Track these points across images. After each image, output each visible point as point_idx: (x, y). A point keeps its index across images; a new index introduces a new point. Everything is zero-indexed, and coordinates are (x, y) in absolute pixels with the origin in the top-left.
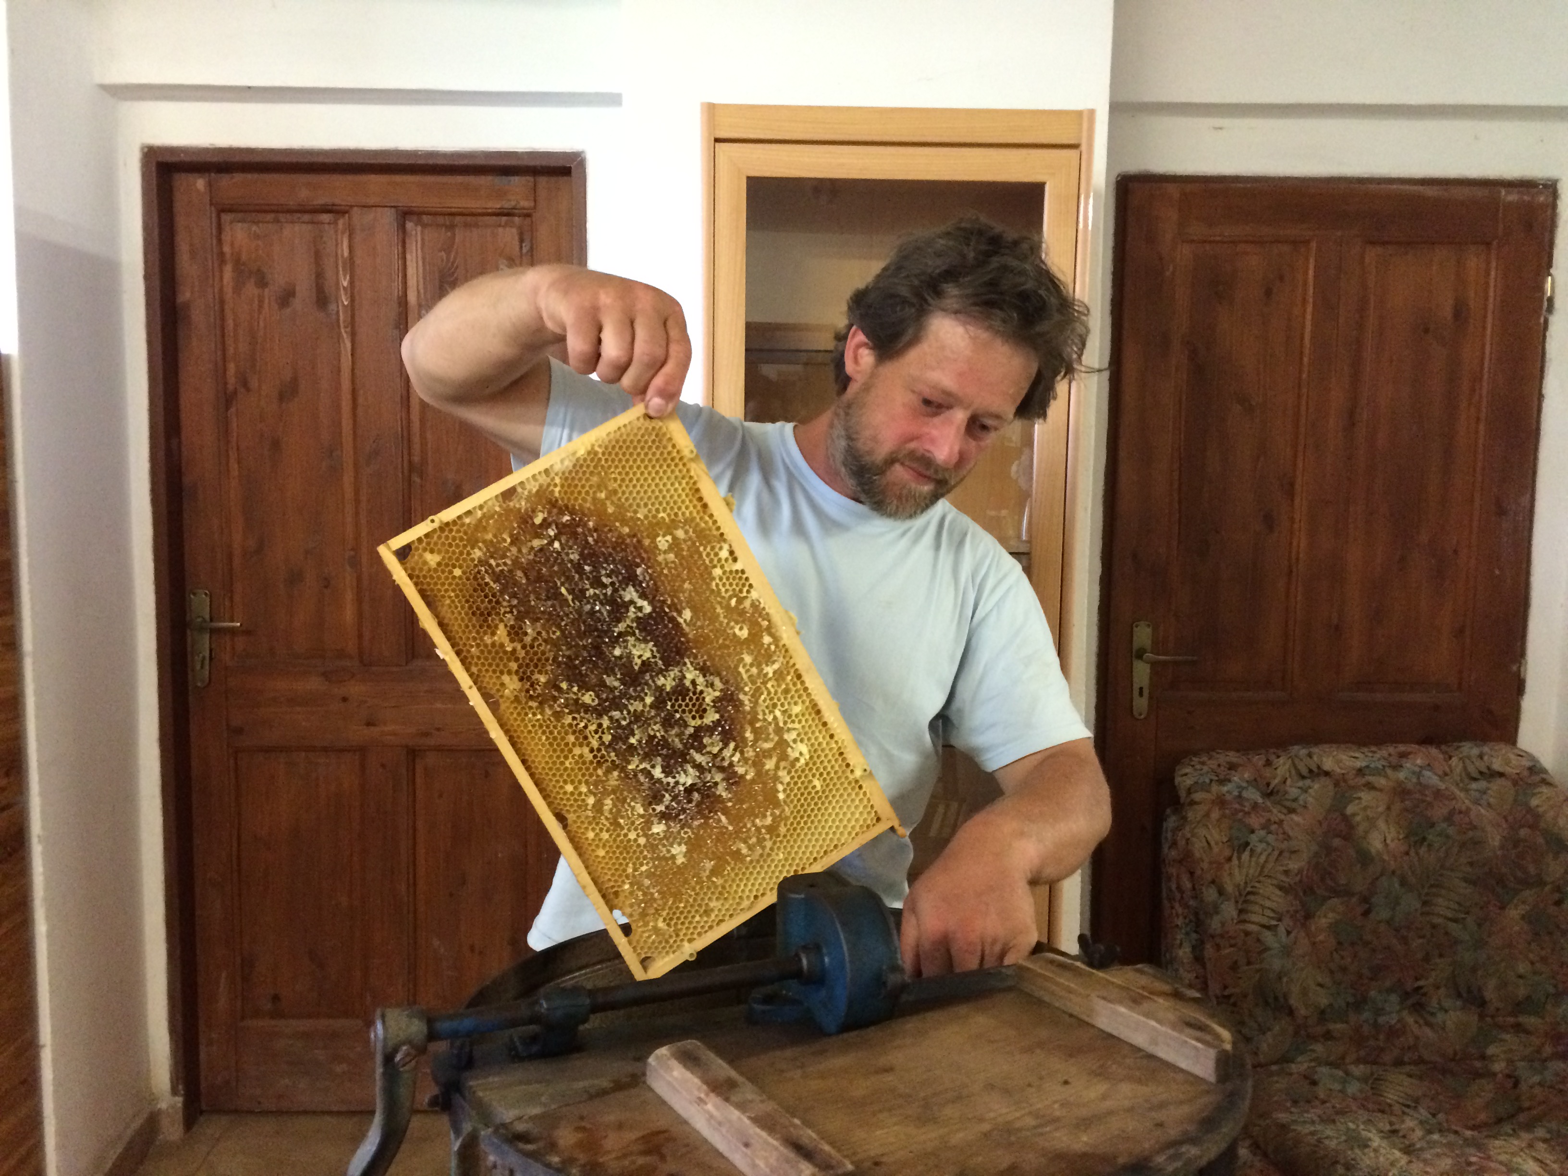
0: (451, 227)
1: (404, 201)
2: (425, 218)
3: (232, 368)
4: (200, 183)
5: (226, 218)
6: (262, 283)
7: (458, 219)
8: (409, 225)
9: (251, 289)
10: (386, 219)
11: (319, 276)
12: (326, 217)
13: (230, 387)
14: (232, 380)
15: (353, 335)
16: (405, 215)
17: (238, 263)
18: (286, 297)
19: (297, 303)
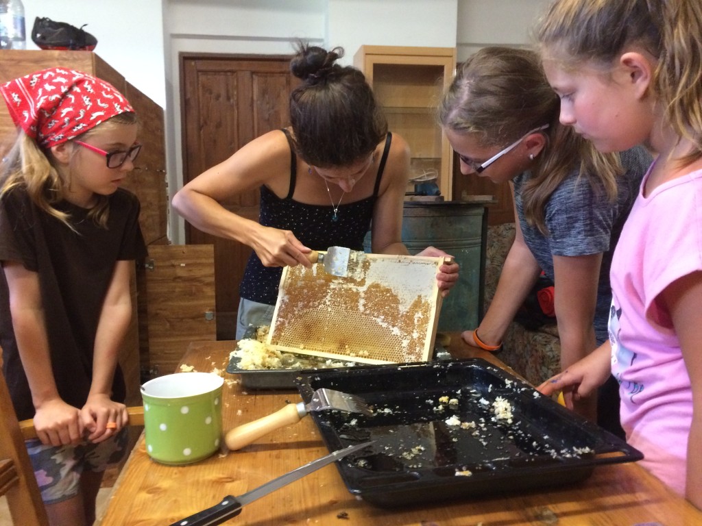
0: (266, 77)
1: (253, 70)
2: (259, 74)
3: (202, 118)
4: (193, 63)
5: (200, 73)
6: (211, 93)
7: (269, 74)
8: (254, 76)
9: (207, 95)
10: (248, 74)
11: (228, 91)
12: (229, 74)
13: (201, 124)
14: (202, 121)
15: (238, 108)
16: (253, 73)
17: (203, 87)
18: (218, 97)
19: (221, 99)
